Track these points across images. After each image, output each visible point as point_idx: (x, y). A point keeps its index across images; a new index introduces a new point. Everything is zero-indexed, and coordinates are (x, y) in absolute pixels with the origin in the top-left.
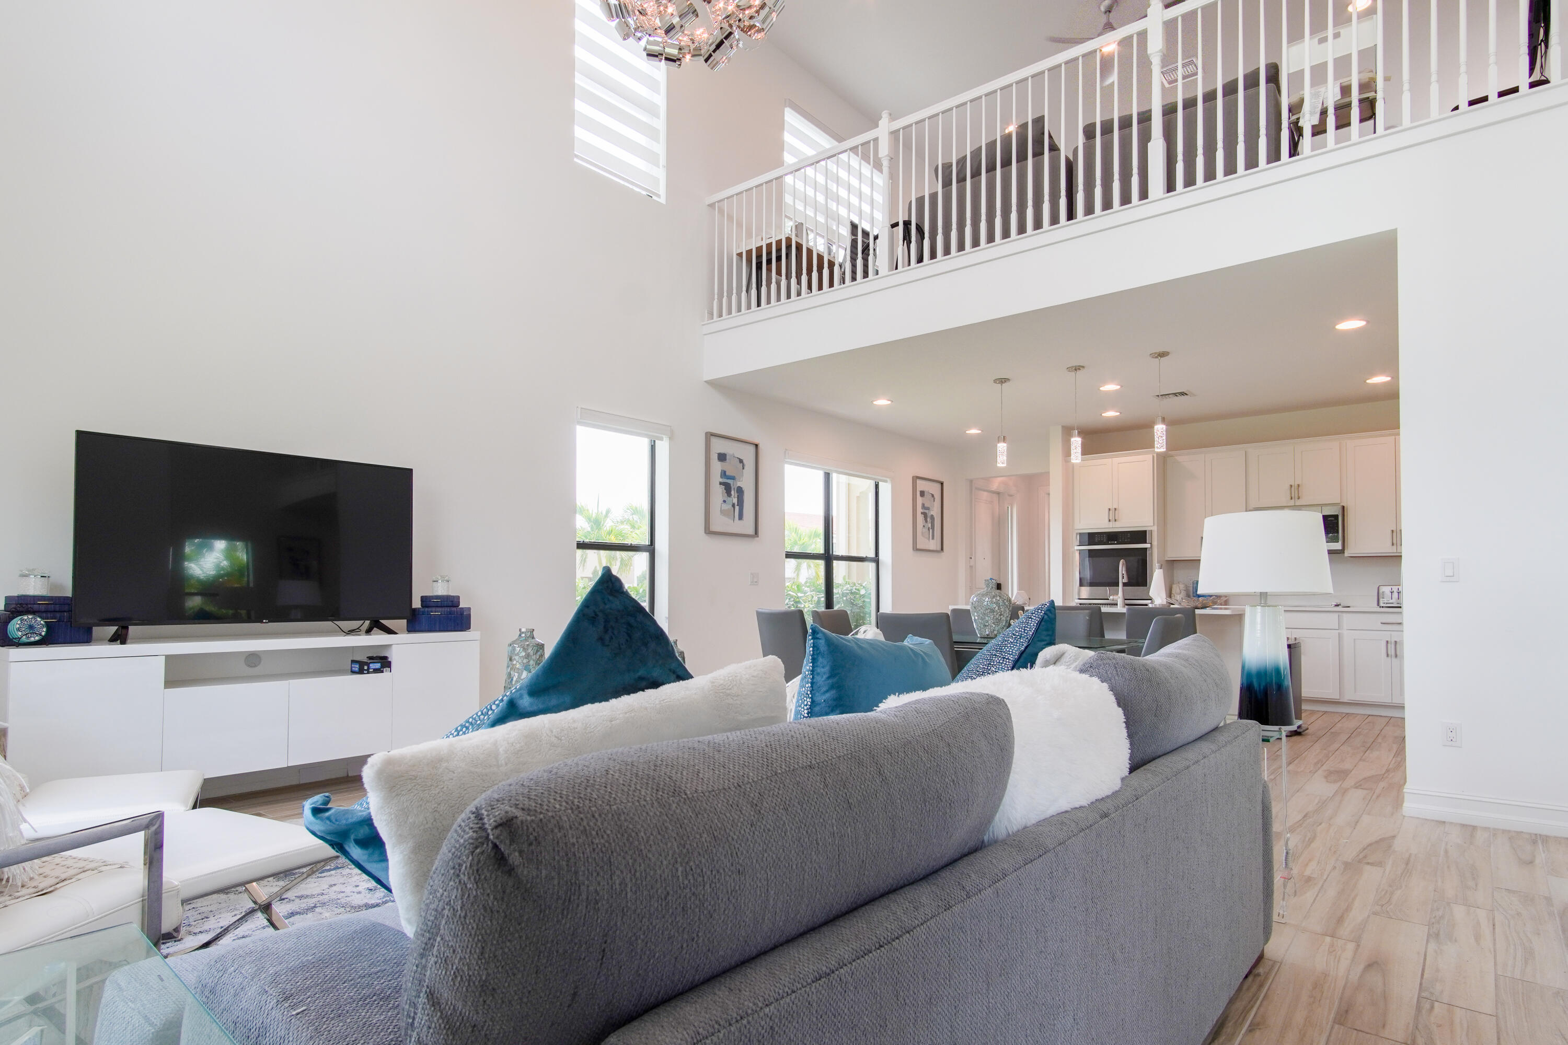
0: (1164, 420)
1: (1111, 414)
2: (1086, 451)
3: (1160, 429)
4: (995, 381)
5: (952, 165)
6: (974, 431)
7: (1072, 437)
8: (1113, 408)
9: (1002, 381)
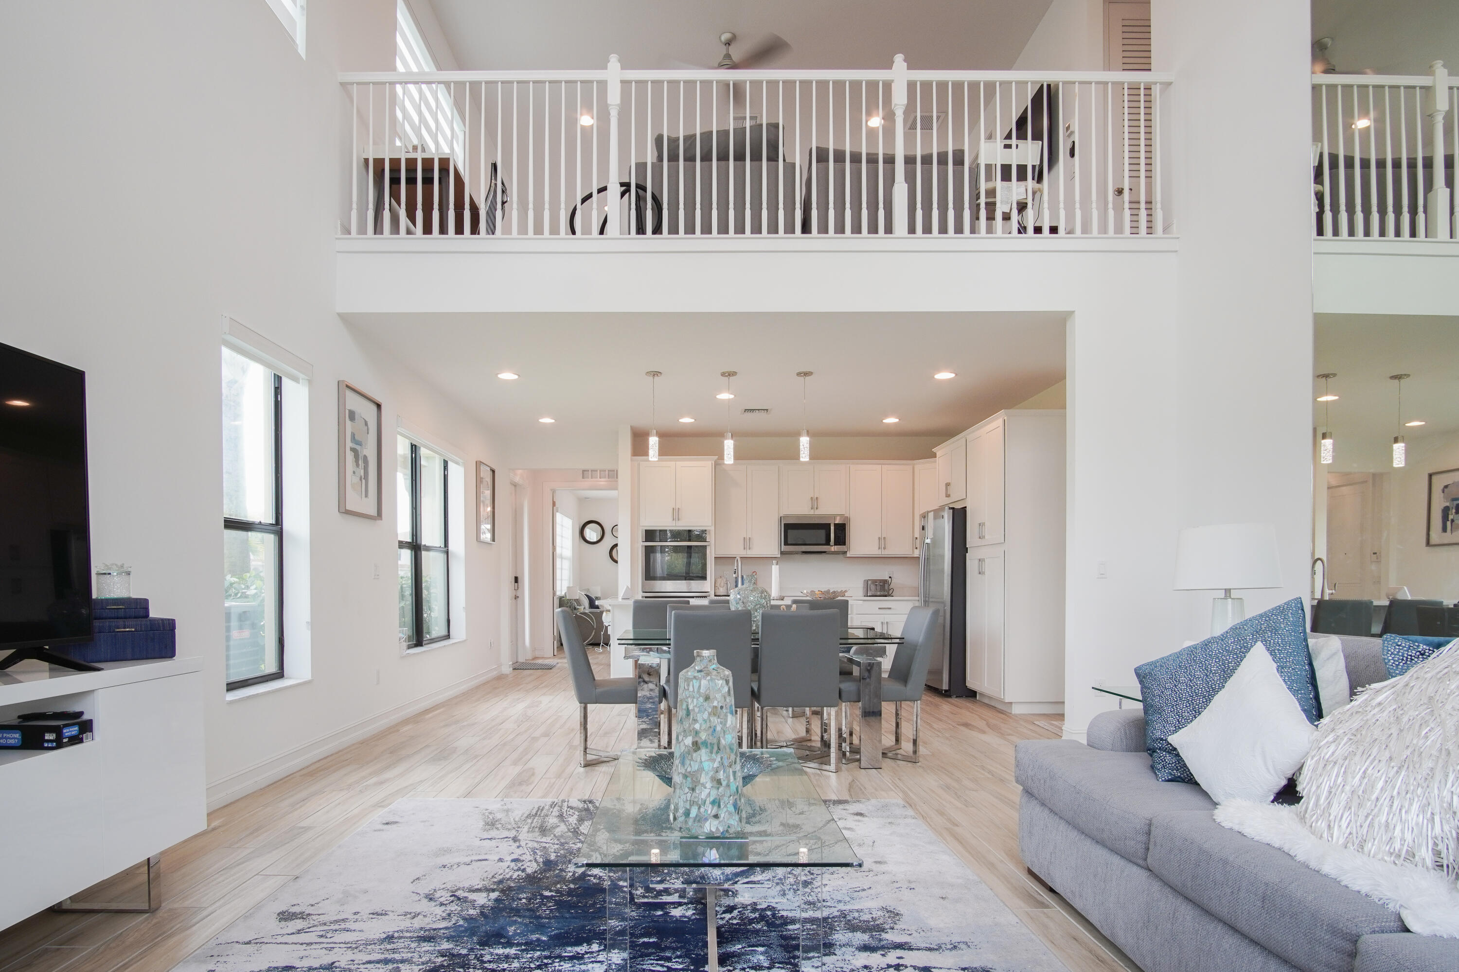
0: (808, 434)
1: (687, 420)
2: (664, 451)
3: (804, 441)
4: (648, 373)
5: (679, 139)
6: (547, 420)
7: (726, 439)
8: (688, 414)
9: (656, 374)
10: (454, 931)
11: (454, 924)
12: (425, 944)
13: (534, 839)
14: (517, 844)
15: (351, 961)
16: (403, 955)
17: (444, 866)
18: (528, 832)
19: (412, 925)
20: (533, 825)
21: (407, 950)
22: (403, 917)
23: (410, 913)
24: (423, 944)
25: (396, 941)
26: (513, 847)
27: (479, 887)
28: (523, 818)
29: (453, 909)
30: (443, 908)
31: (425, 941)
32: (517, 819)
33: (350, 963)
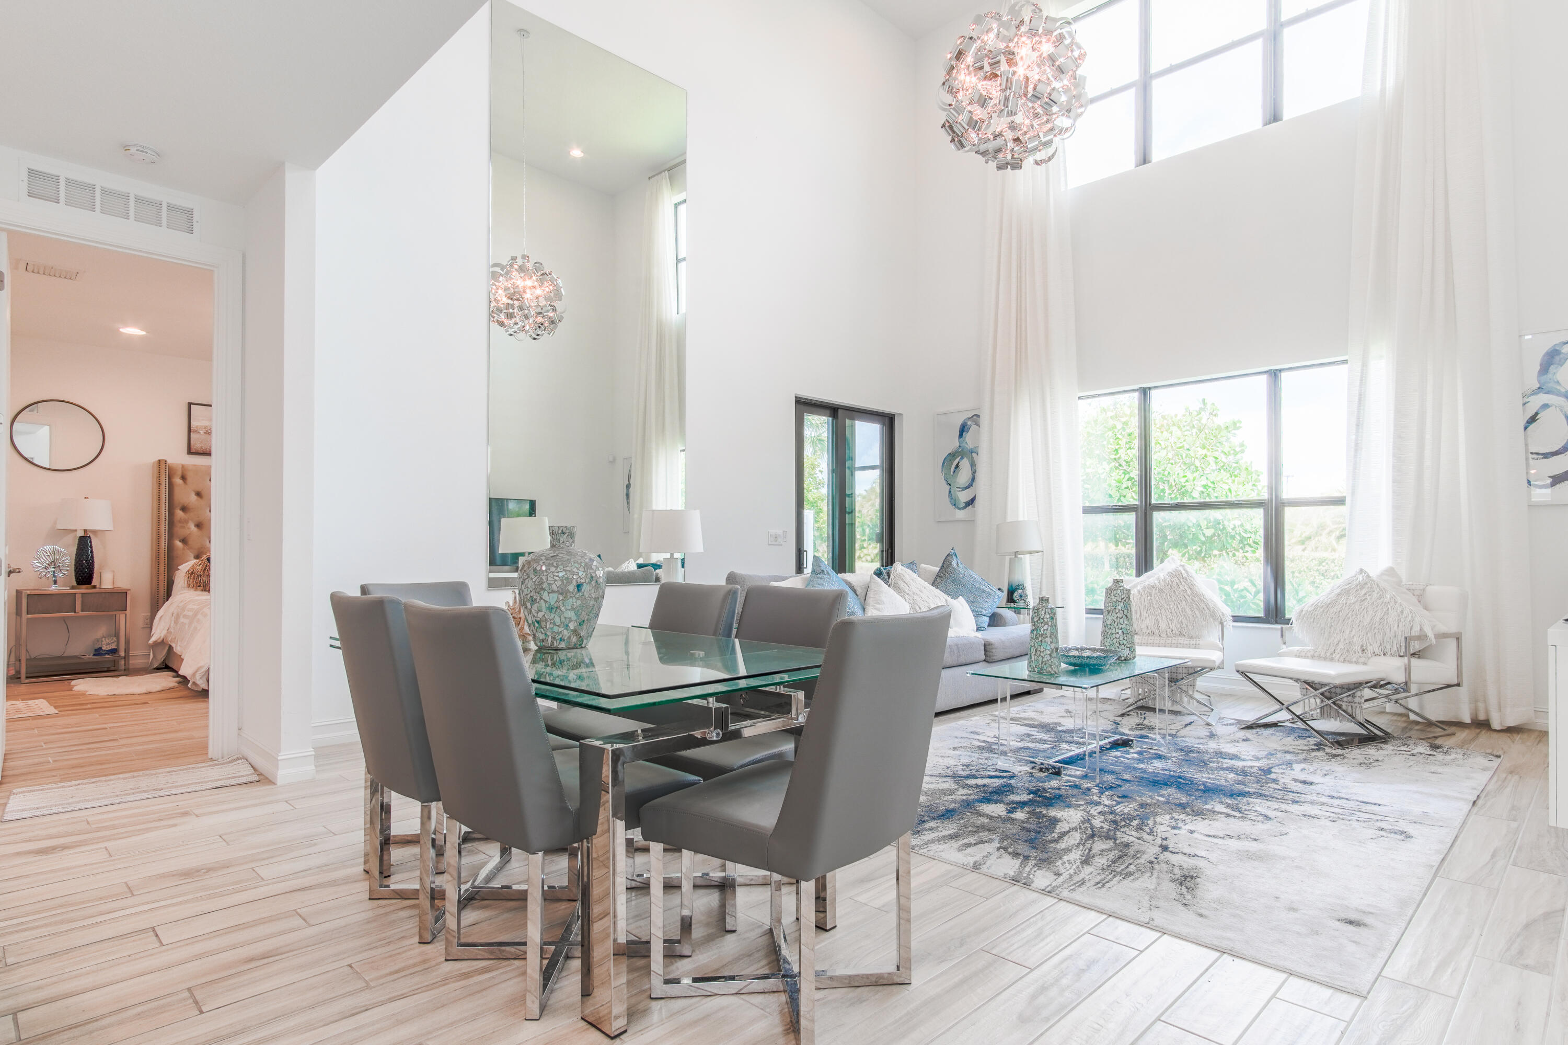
10: (1245, 795)
13: (1142, 842)
14: (1165, 843)
17: (1254, 840)
18: (1144, 853)
20: (1132, 861)
25: (1289, 799)
26: (1172, 840)
27: (1220, 815)
28: (1138, 874)
32: (1148, 874)
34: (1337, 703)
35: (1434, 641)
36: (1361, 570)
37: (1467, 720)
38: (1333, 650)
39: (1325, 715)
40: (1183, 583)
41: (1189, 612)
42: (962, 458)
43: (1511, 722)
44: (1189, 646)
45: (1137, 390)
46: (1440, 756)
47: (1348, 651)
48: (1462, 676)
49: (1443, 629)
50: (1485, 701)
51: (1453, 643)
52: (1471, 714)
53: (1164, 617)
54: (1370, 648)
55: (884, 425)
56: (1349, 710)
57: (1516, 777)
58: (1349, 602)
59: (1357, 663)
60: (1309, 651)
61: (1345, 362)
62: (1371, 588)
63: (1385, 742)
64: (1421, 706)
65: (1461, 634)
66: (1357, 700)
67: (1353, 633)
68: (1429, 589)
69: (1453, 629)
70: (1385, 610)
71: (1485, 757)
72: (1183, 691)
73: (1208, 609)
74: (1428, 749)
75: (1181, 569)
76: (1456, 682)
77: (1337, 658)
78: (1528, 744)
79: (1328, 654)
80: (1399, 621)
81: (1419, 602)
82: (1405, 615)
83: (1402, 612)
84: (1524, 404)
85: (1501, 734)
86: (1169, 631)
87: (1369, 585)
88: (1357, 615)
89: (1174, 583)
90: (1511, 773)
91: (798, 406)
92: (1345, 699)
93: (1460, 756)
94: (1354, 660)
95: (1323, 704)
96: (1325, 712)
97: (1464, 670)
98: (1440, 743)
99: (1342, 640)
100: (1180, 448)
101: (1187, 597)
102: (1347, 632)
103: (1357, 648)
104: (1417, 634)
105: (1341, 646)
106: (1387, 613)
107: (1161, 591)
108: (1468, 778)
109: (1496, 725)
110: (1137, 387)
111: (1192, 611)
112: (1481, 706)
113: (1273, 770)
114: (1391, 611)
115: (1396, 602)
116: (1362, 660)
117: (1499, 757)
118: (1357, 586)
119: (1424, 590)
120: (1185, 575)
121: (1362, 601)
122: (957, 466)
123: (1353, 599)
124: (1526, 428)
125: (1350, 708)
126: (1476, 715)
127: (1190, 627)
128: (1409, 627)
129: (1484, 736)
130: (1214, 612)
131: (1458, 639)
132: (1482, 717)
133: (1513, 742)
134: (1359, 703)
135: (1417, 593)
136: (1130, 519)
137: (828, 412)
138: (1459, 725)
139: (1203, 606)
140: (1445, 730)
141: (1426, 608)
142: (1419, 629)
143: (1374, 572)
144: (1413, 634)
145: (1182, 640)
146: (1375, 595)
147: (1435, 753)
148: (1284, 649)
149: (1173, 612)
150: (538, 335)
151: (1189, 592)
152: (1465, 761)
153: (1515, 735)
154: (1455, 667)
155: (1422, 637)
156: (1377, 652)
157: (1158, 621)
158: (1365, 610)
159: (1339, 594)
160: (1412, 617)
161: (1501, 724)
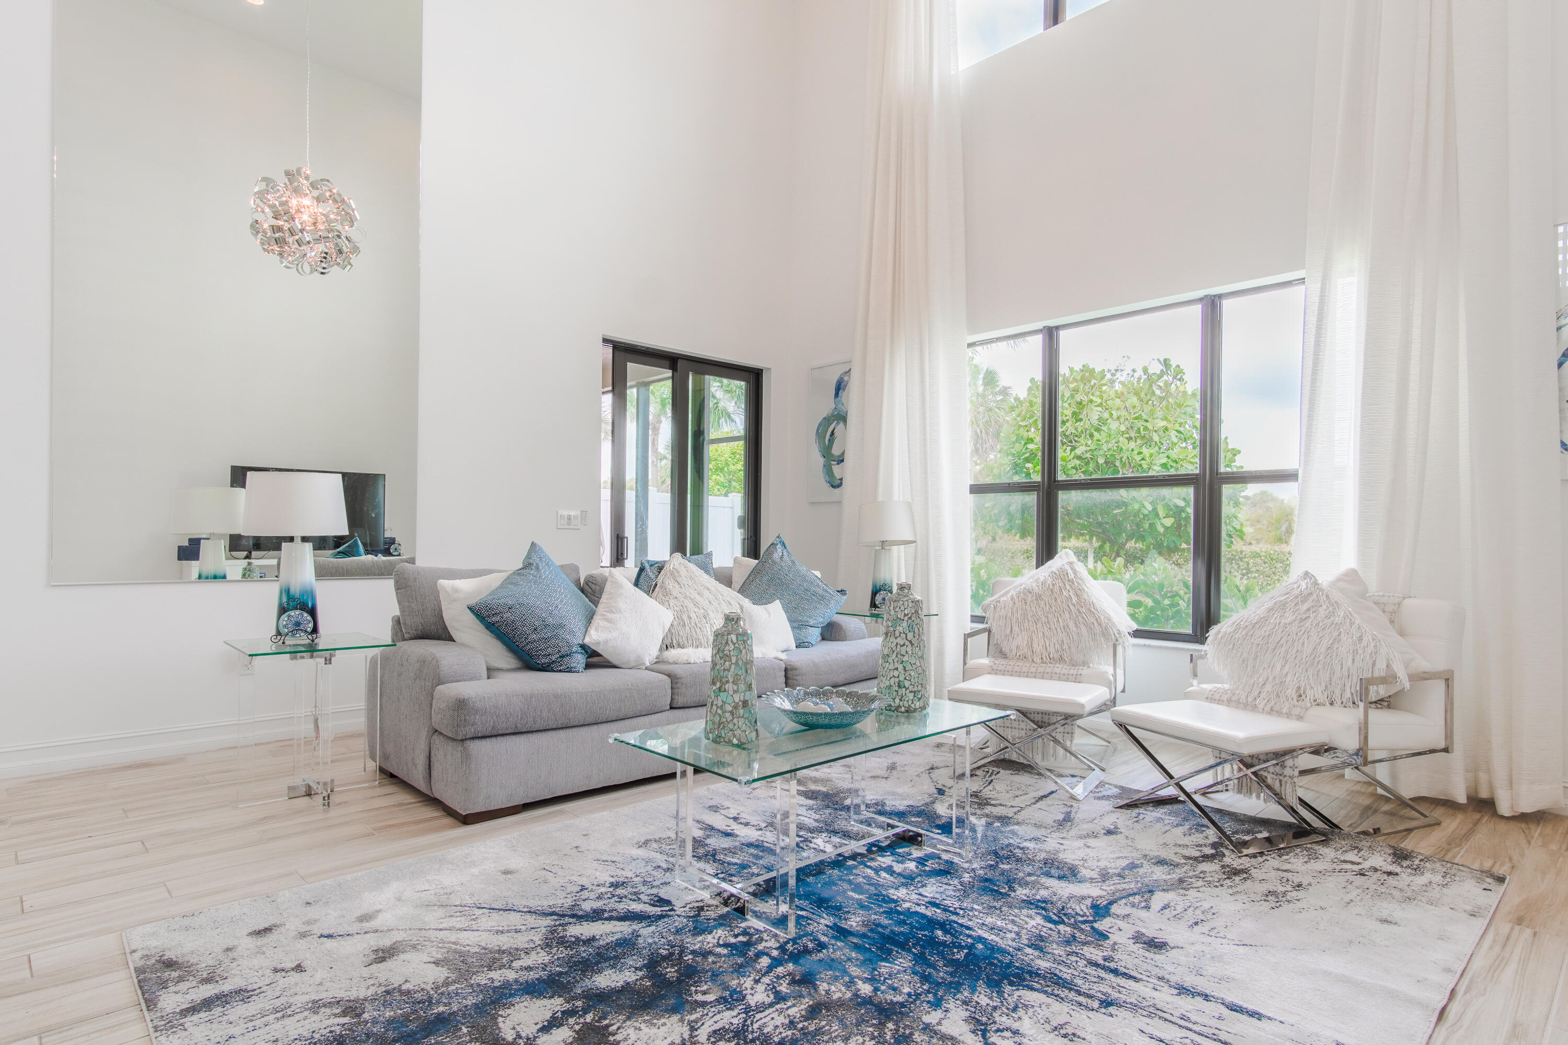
10: (1024, 980)
11: (1018, 989)
12: (1065, 976)
15: (1156, 990)
16: (1094, 972)
19: (1071, 1012)
21: (1088, 977)
22: (1078, 1033)
23: (1065, 1036)
24: (1068, 977)
25: (1099, 995)
29: (1004, 1018)
30: (1015, 1026)
31: (1065, 981)
33: (1159, 988)
34: (1260, 773)
35: (1407, 685)
36: (1306, 574)
37: (1462, 799)
38: (1256, 693)
39: (1244, 790)
40: (1068, 587)
41: (1073, 628)
42: (838, 423)
43: (1527, 807)
44: (1066, 678)
45: (1041, 331)
46: (1405, 878)
47: (1278, 696)
48: (1452, 737)
49: (1423, 665)
50: (1488, 771)
51: (1438, 688)
52: (1467, 788)
53: (1041, 635)
54: (1309, 693)
55: (748, 382)
56: (1277, 786)
57: (1528, 932)
58: (1283, 622)
59: (1289, 715)
60: (1225, 692)
61: (1302, 281)
62: (1318, 601)
63: (1325, 842)
64: (1394, 776)
65: (1451, 672)
66: (1288, 771)
67: (1286, 669)
68: (1407, 601)
69: (1440, 665)
70: (1336, 633)
71: (1479, 880)
72: (1056, 741)
73: (1100, 625)
74: (1390, 859)
75: (1067, 567)
76: (1442, 745)
77: (1261, 706)
78: (1554, 847)
79: (1250, 699)
80: (1355, 652)
81: (1392, 622)
82: (1364, 643)
83: (1360, 639)
84: (1559, 329)
85: (1513, 825)
86: (1045, 654)
87: (1315, 596)
88: (1294, 642)
89: (1057, 588)
90: (1519, 921)
91: (616, 352)
92: (1271, 769)
93: (1438, 878)
94: (1284, 711)
95: (1242, 774)
96: (1244, 784)
97: (1457, 725)
98: (1410, 848)
99: (1270, 679)
100: (1136, 418)
101: (1072, 607)
102: (1279, 666)
103: (1291, 692)
104: (1383, 674)
105: (1268, 688)
106: (1337, 640)
107: (1039, 597)
108: (1442, 937)
109: (1504, 808)
110: (1039, 325)
111: (1076, 627)
112: (1483, 777)
113: (1114, 909)
114: (1343, 637)
115: (1352, 624)
116: (1296, 711)
117: (1501, 880)
118: (1297, 597)
119: (1399, 604)
120: (1072, 576)
121: (1302, 620)
122: (833, 433)
123: (1289, 617)
124: (1560, 365)
125: (1277, 783)
126: (1476, 792)
127: (1073, 650)
128: (1371, 663)
129: (1486, 826)
130: (1106, 628)
131: (1447, 680)
132: (1484, 794)
133: (1529, 843)
134: (1291, 777)
135: (1389, 608)
136: (1031, 499)
137: (667, 363)
138: (1449, 804)
139: (1093, 620)
140: (1425, 816)
141: (1402, 633)
142: (1384, 666)
143: (1325, 578)
144: (1376, 674)
145: (1059, 668)
146: (1322, 612)
147: (1398, 869)
148: (1195, 686)
149: (1053, 627)
150: (324, 268)
151: (1074, 599)
152: (1445, 890)
153: (1533, 827)
154: (1443, 723)
155: (1389, 678)
156: (1322, 698)
157: (1032, 639)
158: (1306, 636)
159: (1270, 610)
160: (1375, 646)
161: (1512, 807)
